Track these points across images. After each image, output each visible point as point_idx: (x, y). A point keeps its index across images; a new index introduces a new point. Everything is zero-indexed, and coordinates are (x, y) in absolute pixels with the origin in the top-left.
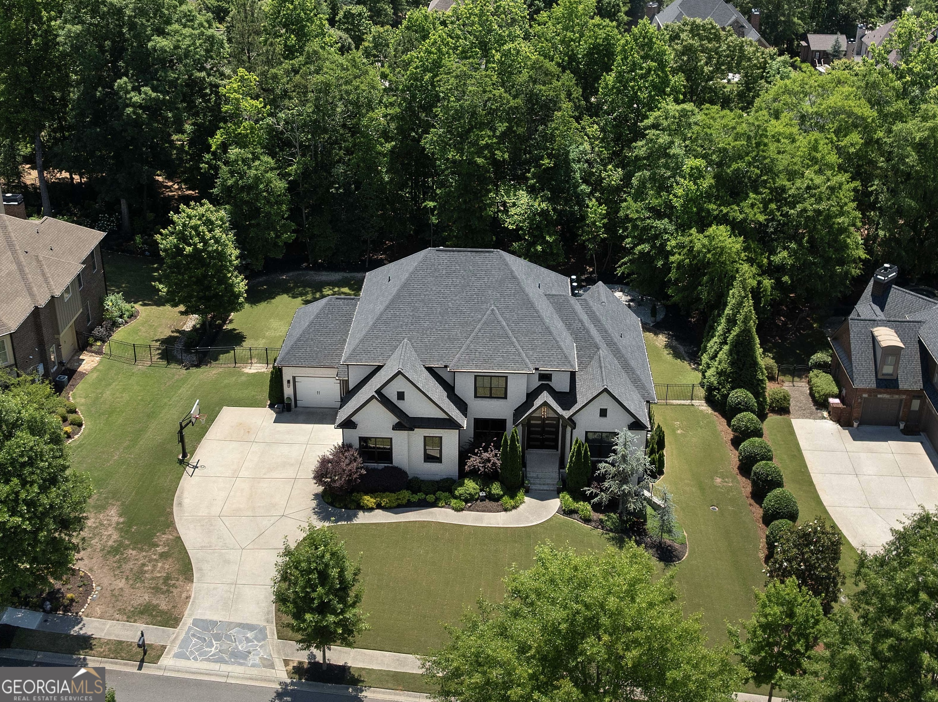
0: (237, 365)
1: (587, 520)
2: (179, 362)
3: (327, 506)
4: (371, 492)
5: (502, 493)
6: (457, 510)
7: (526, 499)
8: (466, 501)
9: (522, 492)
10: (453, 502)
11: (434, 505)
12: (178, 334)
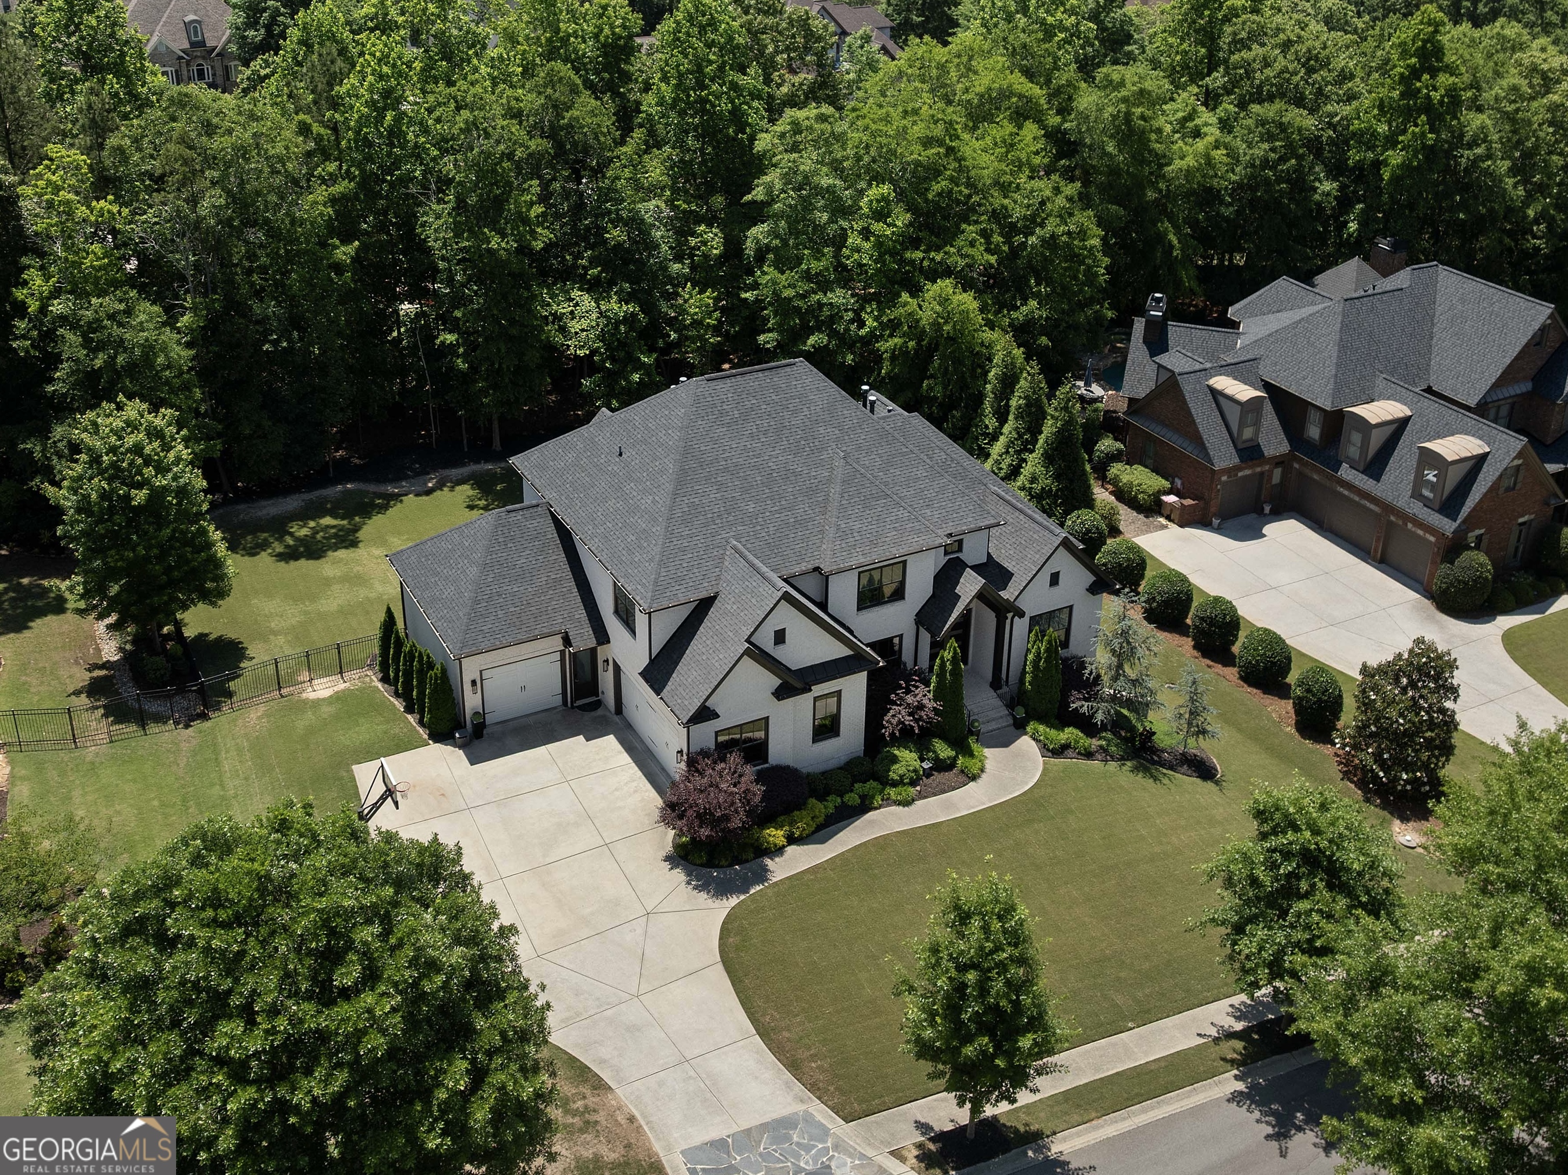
0: (284, 691)
1: (1088, 755)
2: (160, 719)
3: (705, 871)
5: (954, 753)
6: (907, 803)
7: (986, 751)
8: (913, 783)
9: (975, 743)
10: (892, 792)
11: (864, 807)
12: (103, 673)
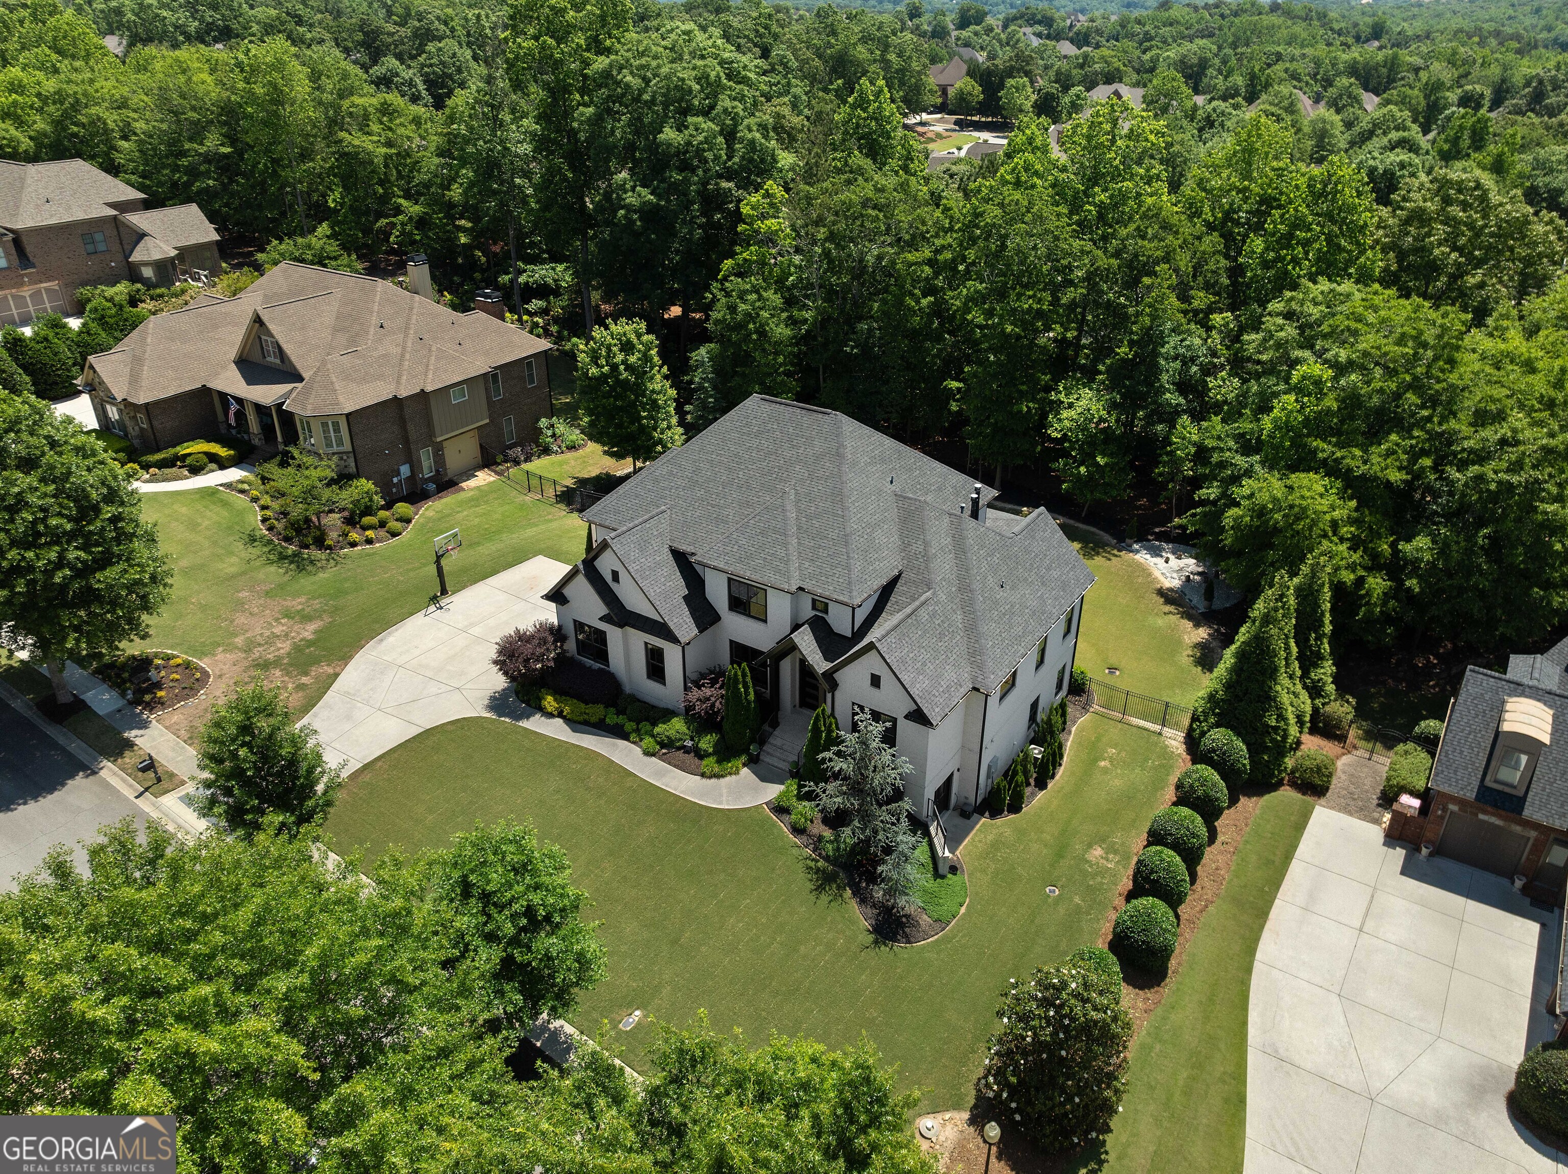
1: (797, 830)
3: (512, 694)
4: (560, 693)
5: (712, 750)
6: (646, 752)
7: (745, 771)
8: (662, 745)
9: (744, 758)
10: (648, 740)
11: (627, 736)
